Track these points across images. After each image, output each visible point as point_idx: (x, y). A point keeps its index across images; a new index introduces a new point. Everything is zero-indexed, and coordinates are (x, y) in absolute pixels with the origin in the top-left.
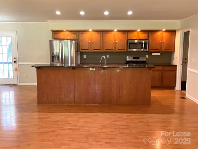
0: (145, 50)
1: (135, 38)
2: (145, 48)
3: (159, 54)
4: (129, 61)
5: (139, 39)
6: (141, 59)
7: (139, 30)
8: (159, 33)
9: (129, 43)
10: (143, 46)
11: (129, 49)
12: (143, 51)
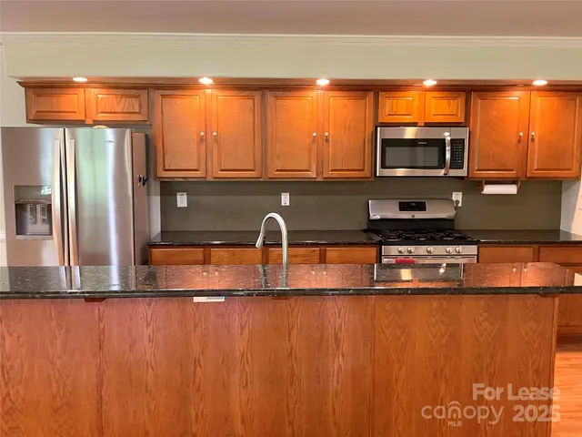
0: (453, 173)
1: (408, 119)
2: (456, 163)
3: (511, 189)
4: (381, 220)
5: (427, 125)
6: (434, 212)
7: (430, 83)
8: (515, 96)
9: (383, 141)
10: (448, 156)
11: (383, 166)
12: (445, 177)
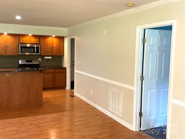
0: (37, 54)
1: (27, 42)
2: (38, 52)
3: (50, 58)
4: (22, 64)
5: (31, 44)
6: (34, 63)
7: (30, 35)
8: (50, 39)
9: (21, 47)
10: (35, 50)
11: (21, 52)
12: (35, 55)
